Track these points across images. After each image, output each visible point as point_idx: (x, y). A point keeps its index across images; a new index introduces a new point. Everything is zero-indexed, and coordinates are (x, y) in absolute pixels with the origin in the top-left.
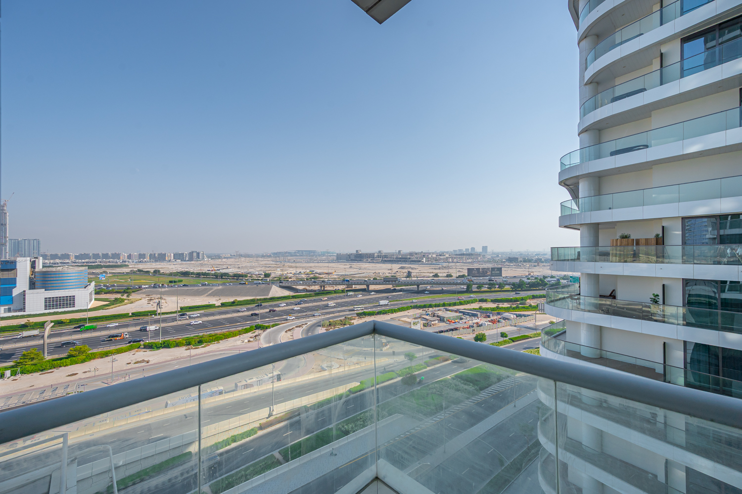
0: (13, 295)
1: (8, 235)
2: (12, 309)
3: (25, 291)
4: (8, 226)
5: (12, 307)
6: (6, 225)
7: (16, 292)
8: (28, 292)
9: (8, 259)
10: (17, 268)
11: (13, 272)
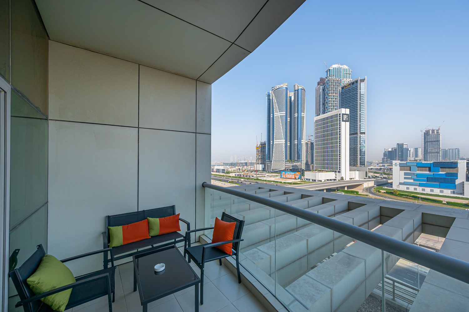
0: (456, 184)
1: (441, 147)
2: (455, 192)
3: (463, 182)
4: (441, 141)
5: (455, 191)
6: (439, 141)
7: (457, 182)
8: (466, 183)
9: (441, 161)
10: (458, 167)
11: (455, 169)
